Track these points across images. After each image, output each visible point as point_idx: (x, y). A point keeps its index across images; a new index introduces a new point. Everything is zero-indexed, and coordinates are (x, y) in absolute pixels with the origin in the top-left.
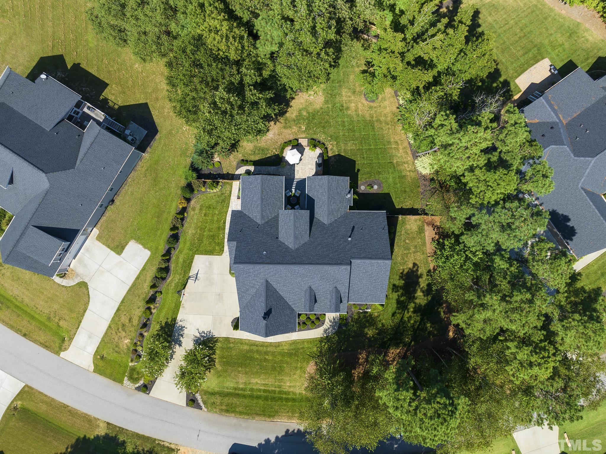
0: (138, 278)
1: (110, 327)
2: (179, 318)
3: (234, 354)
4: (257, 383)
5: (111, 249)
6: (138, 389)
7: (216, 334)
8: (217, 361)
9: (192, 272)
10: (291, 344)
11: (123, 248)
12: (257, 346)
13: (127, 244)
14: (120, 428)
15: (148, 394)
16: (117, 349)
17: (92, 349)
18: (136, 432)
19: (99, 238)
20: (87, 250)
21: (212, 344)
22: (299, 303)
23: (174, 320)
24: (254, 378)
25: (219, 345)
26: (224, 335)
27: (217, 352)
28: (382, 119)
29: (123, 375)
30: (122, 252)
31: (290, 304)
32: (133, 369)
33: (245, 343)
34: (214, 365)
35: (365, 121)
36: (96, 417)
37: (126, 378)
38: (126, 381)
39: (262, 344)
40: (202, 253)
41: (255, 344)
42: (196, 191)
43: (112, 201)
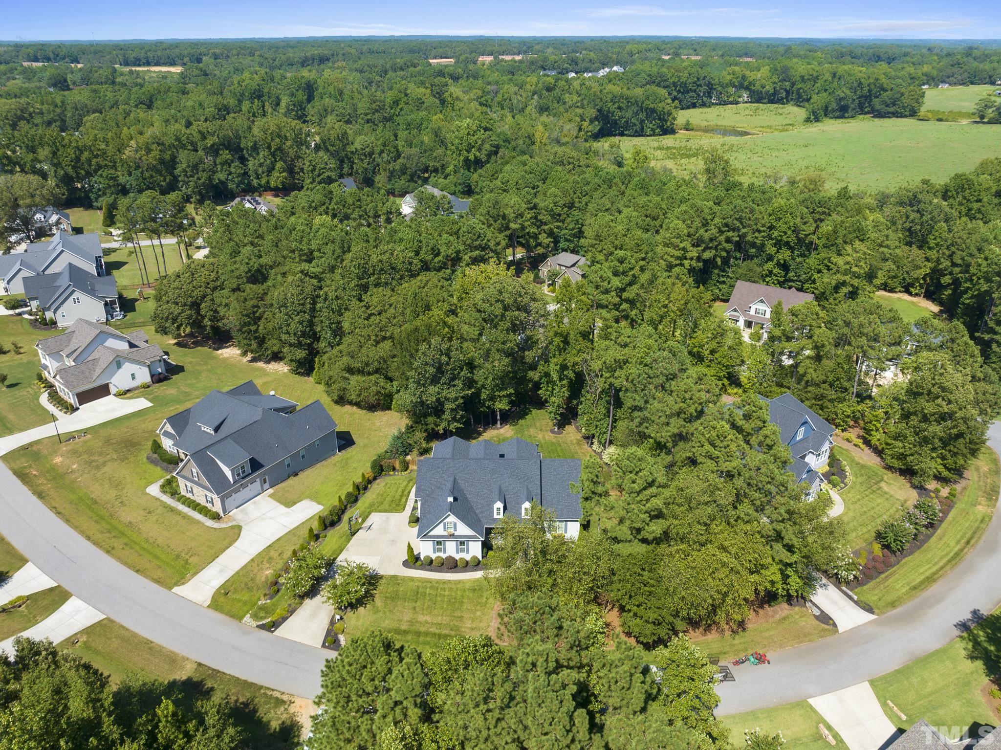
0: (303, 523)
1: (252, 560)
2: (339, 559)
3: (402, 589)
4: (426, 622)
5: (282, 503)
6: (262, 627)
7: (382, 572)
8: (377, 596)
9: (367, 524)
10: (474, 582)
11: (295, 503)
12: (431, 582)
13: (300, 501)
14: (214, 670)
15: (273, 632)
16: (250, 584)
17: (217, 583)
18: (236, 675)
19: (271, 496)
20: (255, 503)
21: (375, 581)
22: (486, 511)
23: (335, 559)
24: (423, 614)
25: (383, 581)
26: (391, 573)
27: (380, 588)
28: (568, 442)
29: (247, 612)
30: (292, 506)
31: (477, 511)
32: (262, 608)
33: (417, 580)
34: (373, 600)
35: (553, 443)
36: (186, 655)
37: (248, 615)
38: (247, 619)
39: (438, 582)
40: (380, 511)
41: (429, 581)
42: (384, 473)
43: (296, 474)
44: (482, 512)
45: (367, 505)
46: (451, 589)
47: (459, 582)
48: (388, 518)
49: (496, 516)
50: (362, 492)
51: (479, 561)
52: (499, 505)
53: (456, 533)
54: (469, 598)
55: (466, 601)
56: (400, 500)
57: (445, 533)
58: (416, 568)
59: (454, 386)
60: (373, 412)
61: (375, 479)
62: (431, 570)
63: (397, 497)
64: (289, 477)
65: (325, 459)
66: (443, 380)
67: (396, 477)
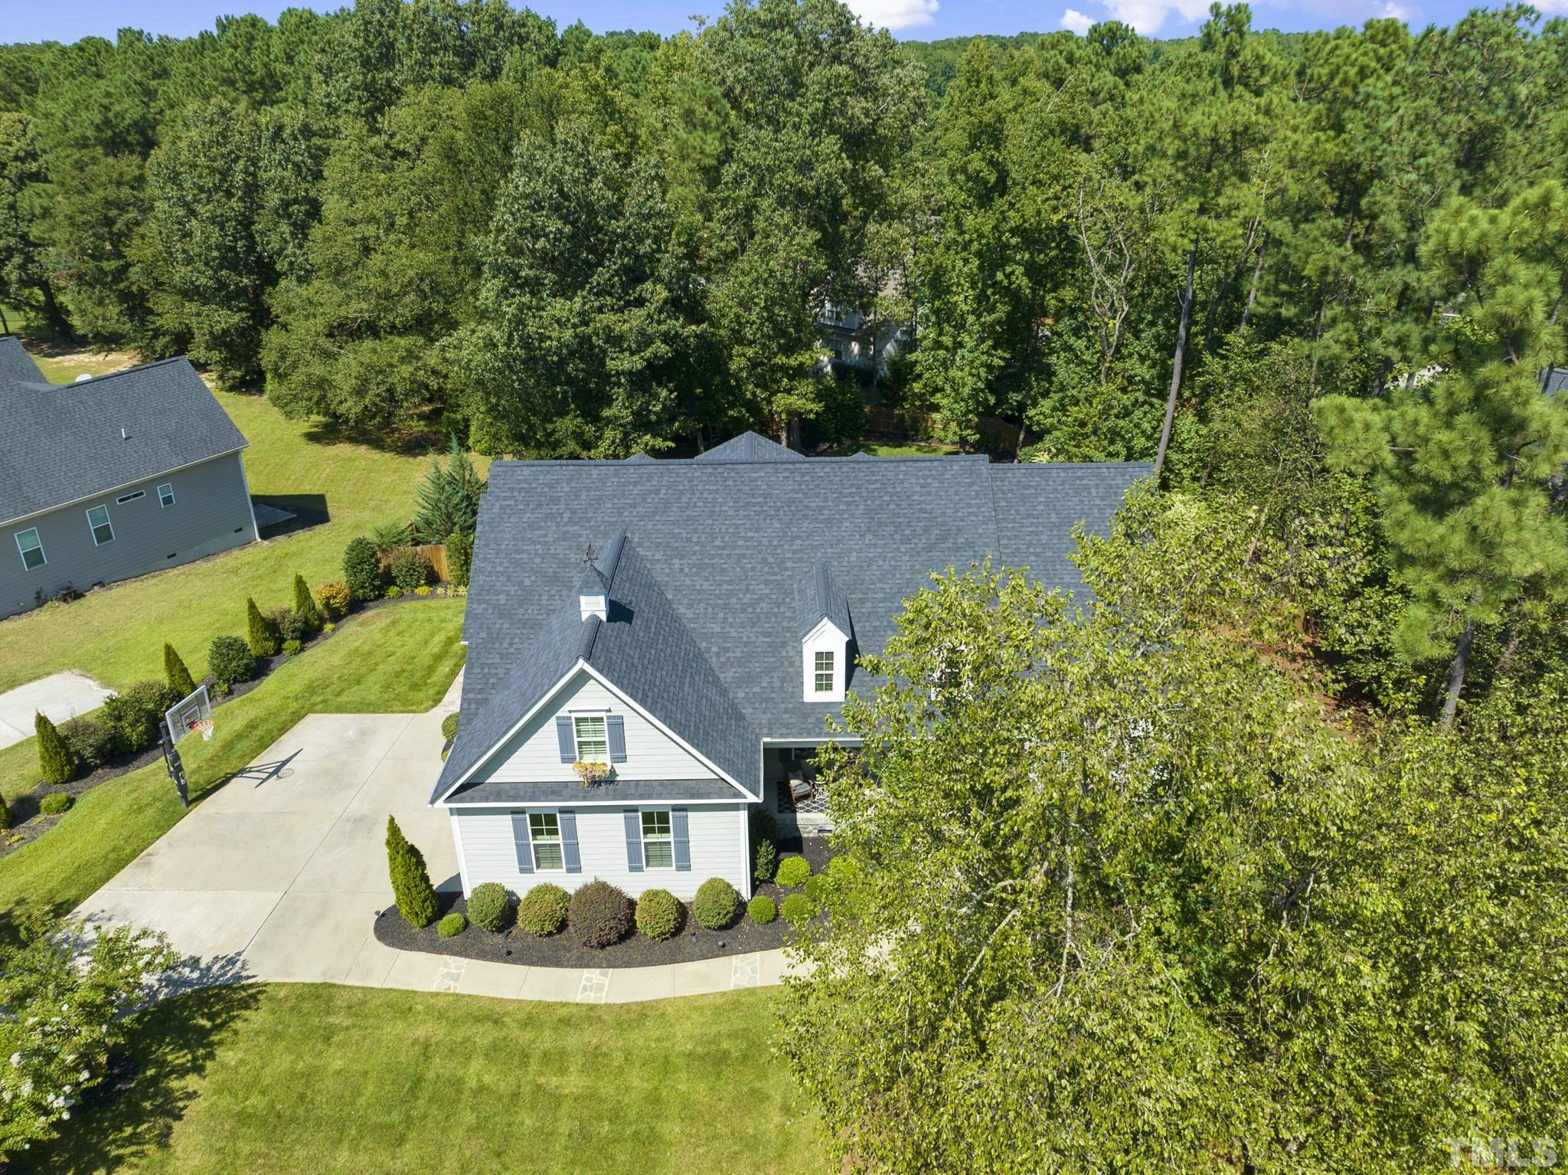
3: (337, 1064)
7: (262, 971)
8: (194, 1109)
9: (272, 755)
10: (718, 1011)
12: (496, 1022)
13: (38, 677)
21: (211, 1017)
22: (768, 671)
23: (58, 911)
25: (256, 1018)
26: (309, 974)
27: (227, 1056)
31: (727, 677)
33: (429, 1009)
34: (163, 1140)
39: (535, 1016)
40: (340, 709)
41: (490, 1014)
42: (393, 590)
43: (72, 594)
44: (749, 679)
45: (296, 687)
46: (595, 1059)
47: (639, 1015)
48: (363, 733)
49: (811, 695)
50: (290, 645)
51: (741, 906)
52: (829, 638)
53: (625, 772)
54: (690, 1112)
55: (671, 1129)
56: (431, 670)
57: (569, 774)
58: (435, 947)
59: (640, 302)
60: (415, 456)
61: (356, 606)
62: (508, 956)
63: (425, 657)
64: (40, 601)
65: (207, 556)
66: (601, 276)
67: (434, 603)
